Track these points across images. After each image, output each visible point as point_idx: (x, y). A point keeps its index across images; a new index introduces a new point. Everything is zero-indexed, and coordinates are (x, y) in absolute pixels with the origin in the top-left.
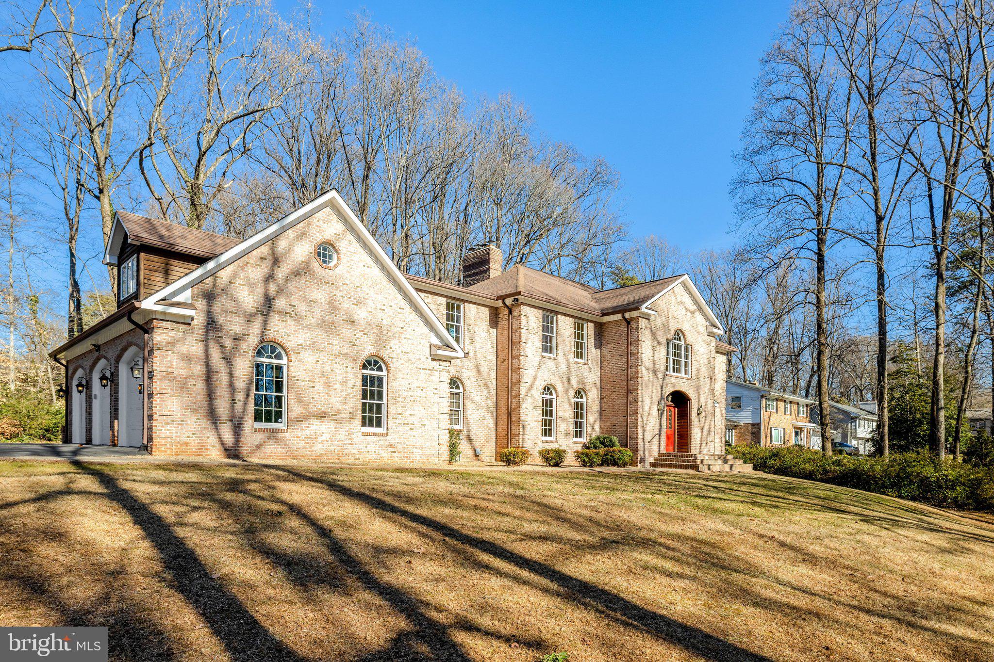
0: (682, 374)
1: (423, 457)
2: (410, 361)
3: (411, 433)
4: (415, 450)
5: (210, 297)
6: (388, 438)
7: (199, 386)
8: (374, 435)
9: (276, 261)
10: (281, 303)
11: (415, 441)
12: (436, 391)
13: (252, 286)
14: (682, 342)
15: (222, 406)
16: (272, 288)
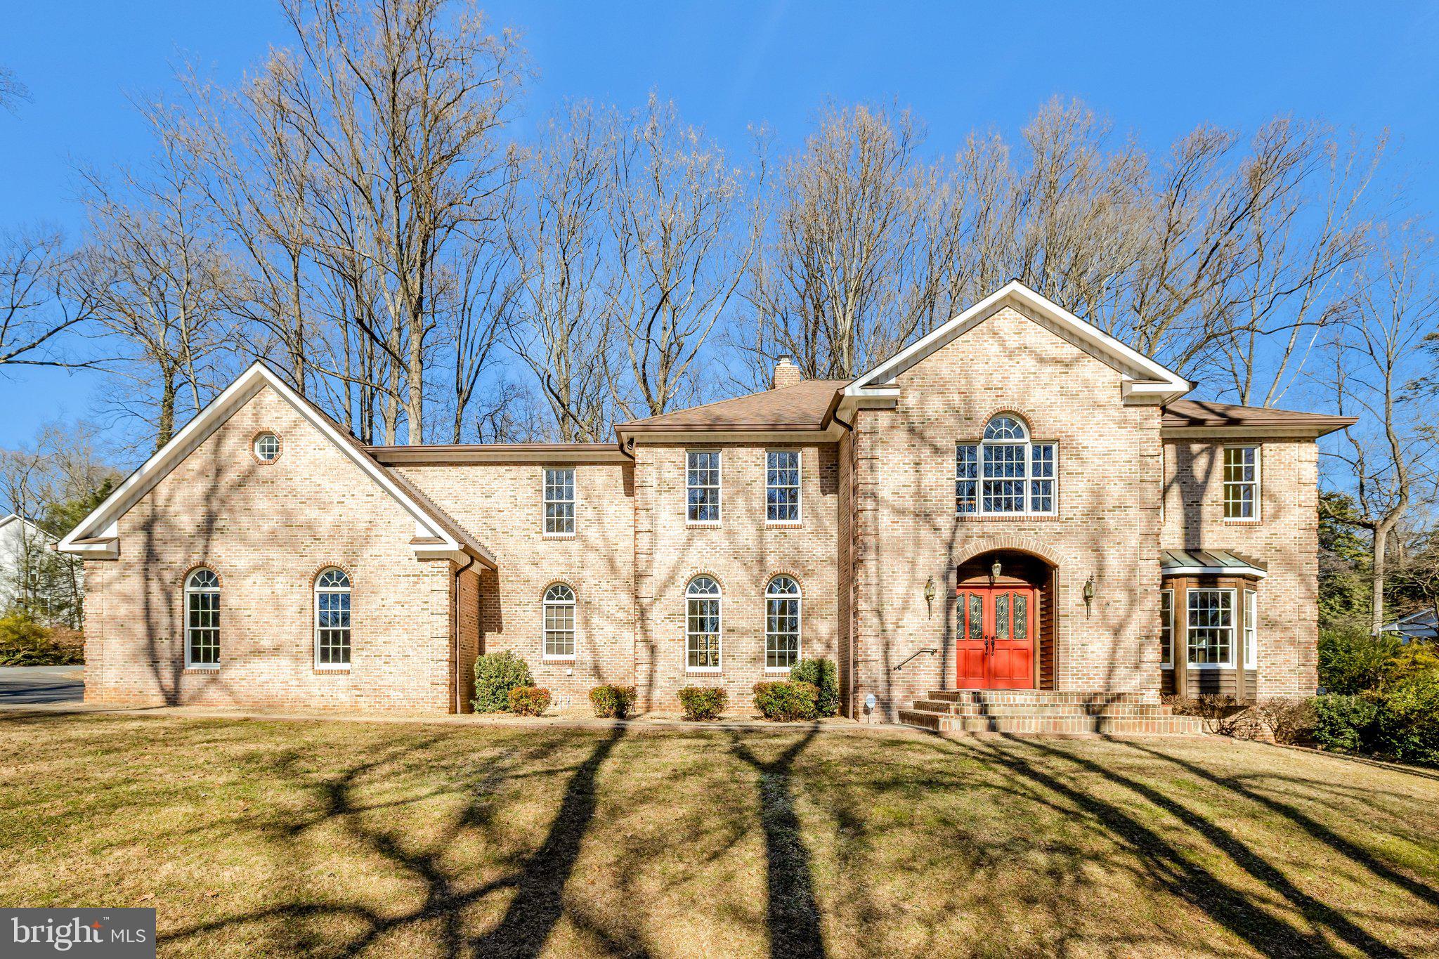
0: (1028, 511)
1: (405, 702)
2: (383, 567)
3: (386, 668)
4: (392, 693)
5: (148, 527)
6: (351, 676)
7: (140, 629)
8: (329, 672)
9: (219, 471)
10: (223, 520)
11: (391, 679)
12: (425, 606)
13: (191, 509)
14: (1027, 439)
15: (164, 647)
16: (215, 505)
